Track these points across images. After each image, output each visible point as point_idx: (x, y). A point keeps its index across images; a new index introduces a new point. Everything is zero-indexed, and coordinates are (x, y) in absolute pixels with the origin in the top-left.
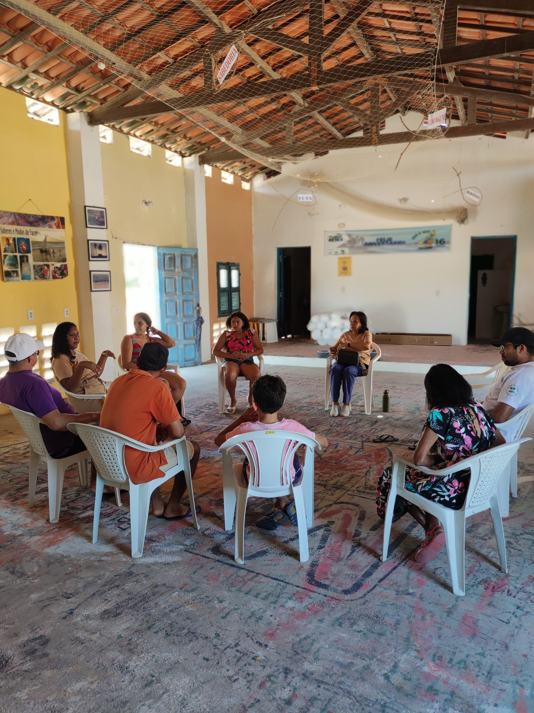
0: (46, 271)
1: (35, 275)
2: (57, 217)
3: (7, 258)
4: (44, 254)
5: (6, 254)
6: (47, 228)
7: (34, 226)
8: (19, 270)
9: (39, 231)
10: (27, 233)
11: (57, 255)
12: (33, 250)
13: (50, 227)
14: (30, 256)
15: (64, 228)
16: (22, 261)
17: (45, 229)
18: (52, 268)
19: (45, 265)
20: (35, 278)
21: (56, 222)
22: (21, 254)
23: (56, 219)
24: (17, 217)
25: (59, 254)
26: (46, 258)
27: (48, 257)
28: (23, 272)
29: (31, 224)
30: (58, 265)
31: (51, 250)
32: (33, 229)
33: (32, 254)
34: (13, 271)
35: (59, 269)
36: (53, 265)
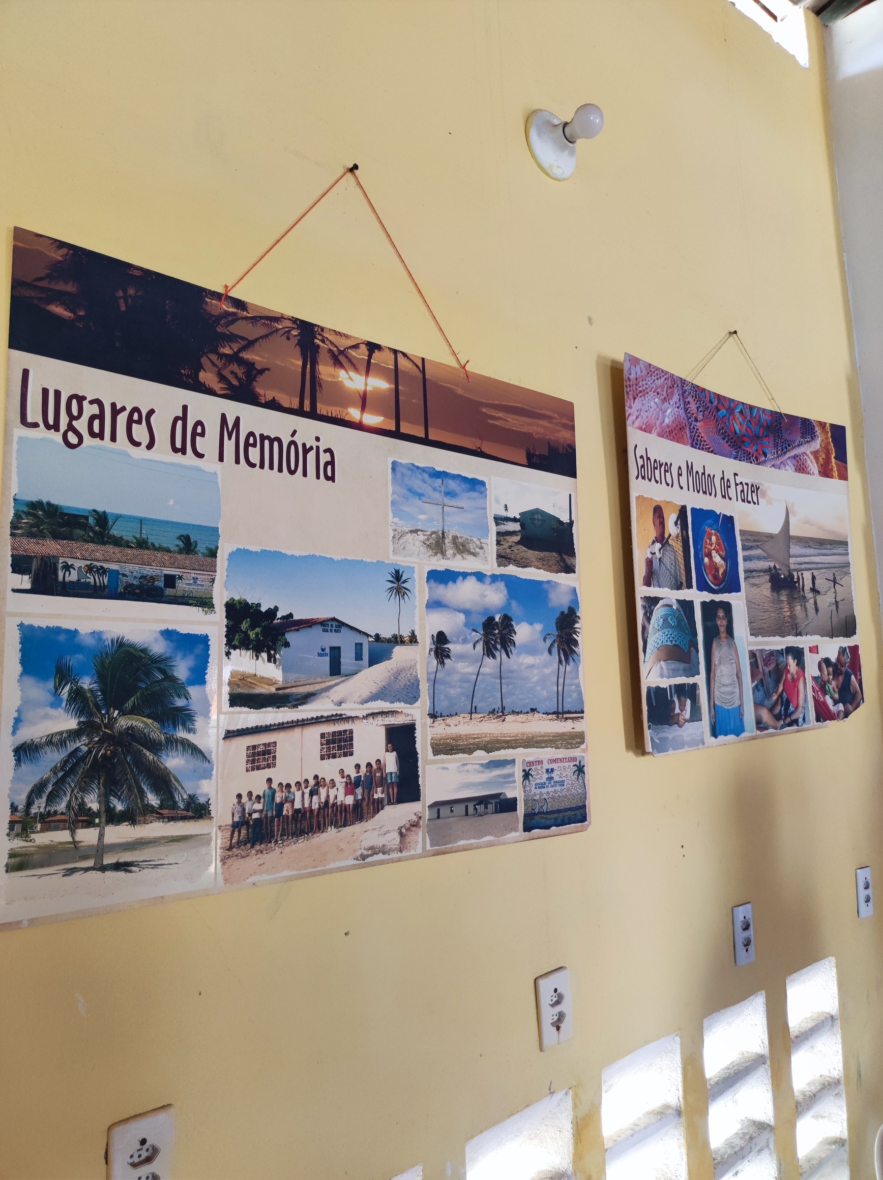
0: (795, 681)
1: (758, 705)
2: (822, 425)
3: (658, 612)
5: (653, 591)
6: (789, 472)
7: (748, 457)
8: (700, 680)
9: (765, 485)
10: (725, 489)
13: (801, 467)
14: (738, 601)
15: (843, 476)
16: (711, 634)
17: (781, 473)
19: (790, 650)
20: (760, 725)
21: (816, 445)
22: (707, 597)
23: (817, 431)
24: (692, 406)
28: (717, 693)
29: (737, 446)
30: (831, 648)
32: (747, 472)
33: (742, 594)
34: (680, 690)
35: (836, 669)
36: (814, 650)
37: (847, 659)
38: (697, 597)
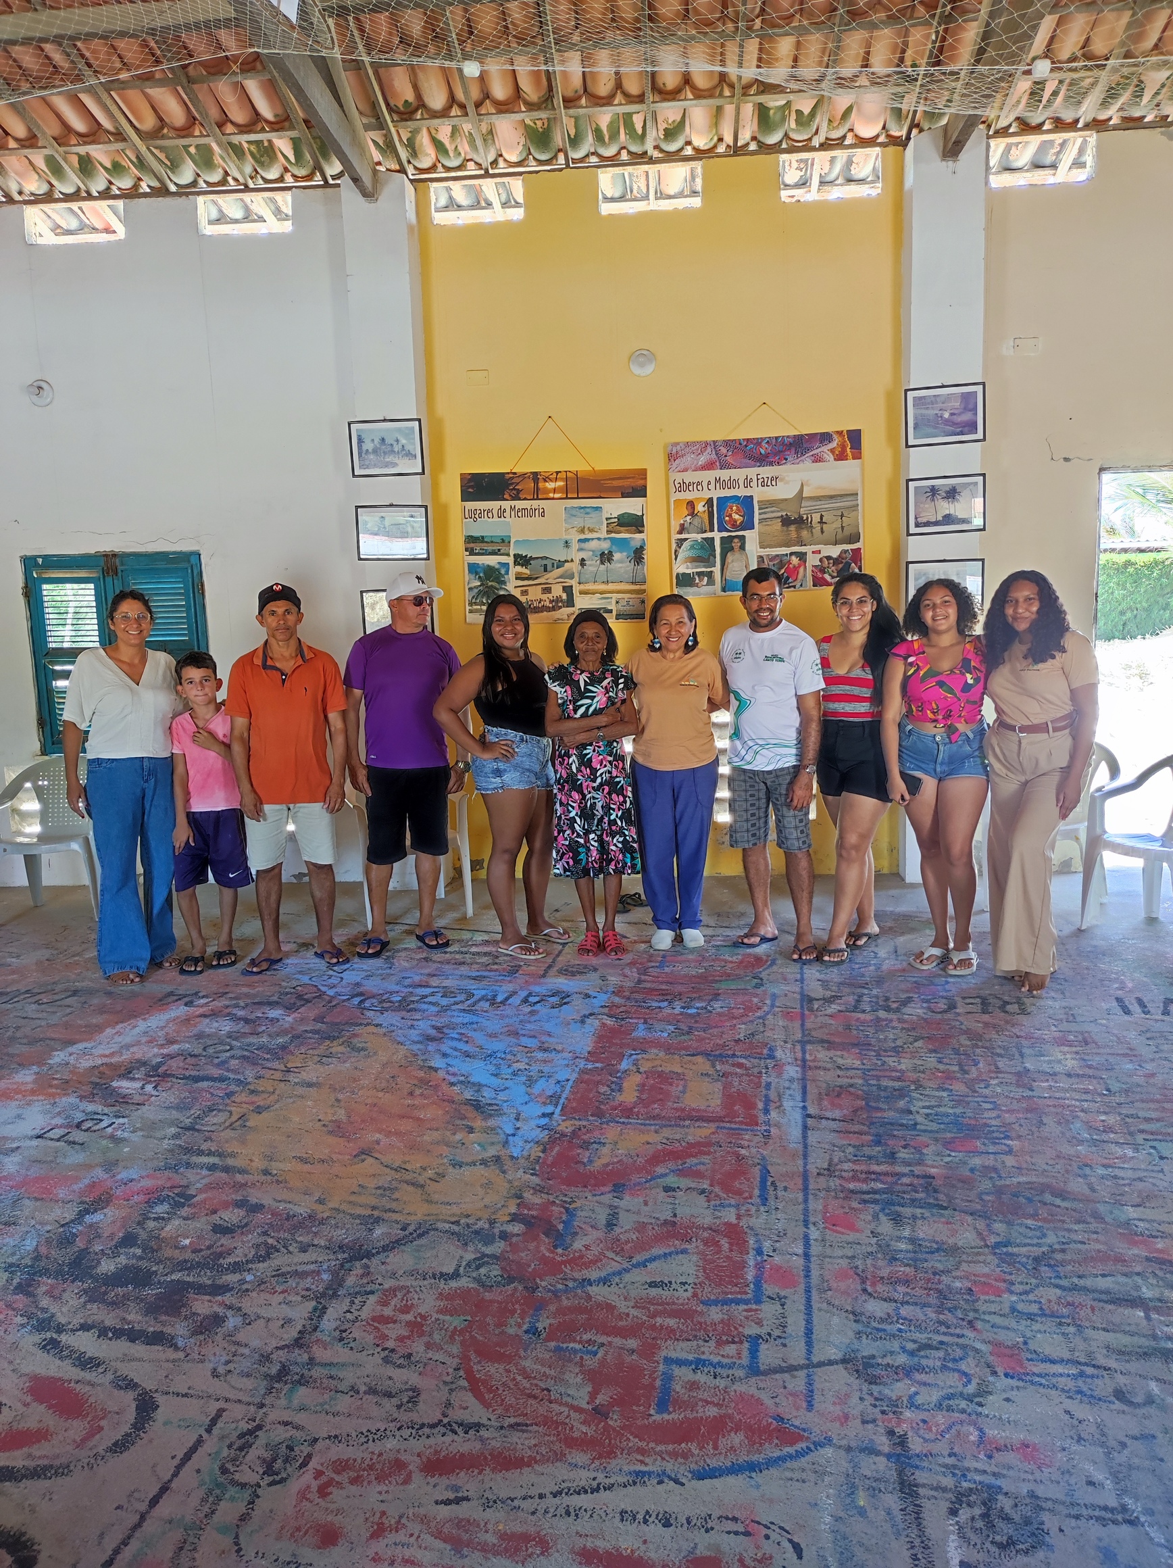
0: (796, 569)
2: (840, 433)
3: (686, 545)
4: (792, 528)
5: (683, 536)
6: (806, 464)
7: (771, 464)
8: (717, 570)
9: (784, 474)
10: (748, 483)
11: (832, 527)
12: (761, 521)
13: (818, 459)
14: (751, 536)
15: (857, 456)
16: (727, 549)
17: (799, 466)
18: (813, 560)
19: (792, 554)
21: (834, 444)
22: (725, 534)
23: (835, 436)
24: (724, 450)
25: (838, 524)
26: (799, 537)
27: (805, 533)
28: (728, 576)
29: (762, 460)
31: (816, 517)
32: (767, 471)
34: (700, 574)
35: (836, 561)
37: (849, 556)
38: (717, 536)
